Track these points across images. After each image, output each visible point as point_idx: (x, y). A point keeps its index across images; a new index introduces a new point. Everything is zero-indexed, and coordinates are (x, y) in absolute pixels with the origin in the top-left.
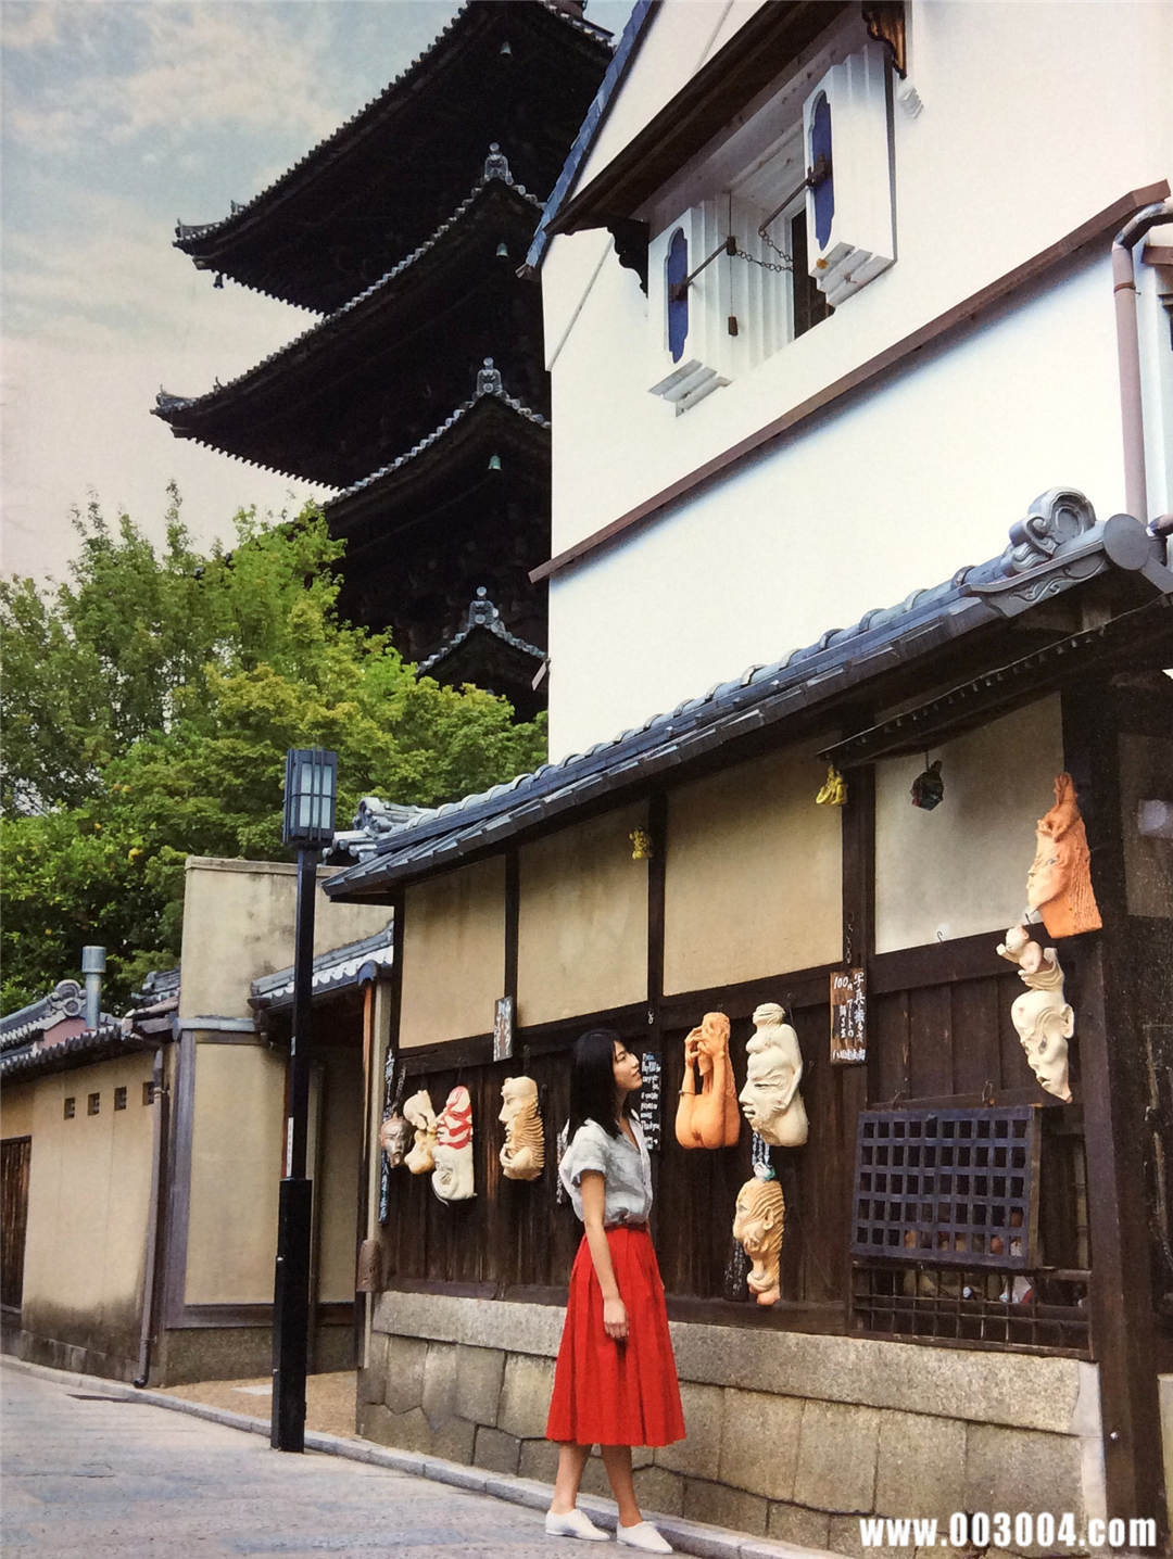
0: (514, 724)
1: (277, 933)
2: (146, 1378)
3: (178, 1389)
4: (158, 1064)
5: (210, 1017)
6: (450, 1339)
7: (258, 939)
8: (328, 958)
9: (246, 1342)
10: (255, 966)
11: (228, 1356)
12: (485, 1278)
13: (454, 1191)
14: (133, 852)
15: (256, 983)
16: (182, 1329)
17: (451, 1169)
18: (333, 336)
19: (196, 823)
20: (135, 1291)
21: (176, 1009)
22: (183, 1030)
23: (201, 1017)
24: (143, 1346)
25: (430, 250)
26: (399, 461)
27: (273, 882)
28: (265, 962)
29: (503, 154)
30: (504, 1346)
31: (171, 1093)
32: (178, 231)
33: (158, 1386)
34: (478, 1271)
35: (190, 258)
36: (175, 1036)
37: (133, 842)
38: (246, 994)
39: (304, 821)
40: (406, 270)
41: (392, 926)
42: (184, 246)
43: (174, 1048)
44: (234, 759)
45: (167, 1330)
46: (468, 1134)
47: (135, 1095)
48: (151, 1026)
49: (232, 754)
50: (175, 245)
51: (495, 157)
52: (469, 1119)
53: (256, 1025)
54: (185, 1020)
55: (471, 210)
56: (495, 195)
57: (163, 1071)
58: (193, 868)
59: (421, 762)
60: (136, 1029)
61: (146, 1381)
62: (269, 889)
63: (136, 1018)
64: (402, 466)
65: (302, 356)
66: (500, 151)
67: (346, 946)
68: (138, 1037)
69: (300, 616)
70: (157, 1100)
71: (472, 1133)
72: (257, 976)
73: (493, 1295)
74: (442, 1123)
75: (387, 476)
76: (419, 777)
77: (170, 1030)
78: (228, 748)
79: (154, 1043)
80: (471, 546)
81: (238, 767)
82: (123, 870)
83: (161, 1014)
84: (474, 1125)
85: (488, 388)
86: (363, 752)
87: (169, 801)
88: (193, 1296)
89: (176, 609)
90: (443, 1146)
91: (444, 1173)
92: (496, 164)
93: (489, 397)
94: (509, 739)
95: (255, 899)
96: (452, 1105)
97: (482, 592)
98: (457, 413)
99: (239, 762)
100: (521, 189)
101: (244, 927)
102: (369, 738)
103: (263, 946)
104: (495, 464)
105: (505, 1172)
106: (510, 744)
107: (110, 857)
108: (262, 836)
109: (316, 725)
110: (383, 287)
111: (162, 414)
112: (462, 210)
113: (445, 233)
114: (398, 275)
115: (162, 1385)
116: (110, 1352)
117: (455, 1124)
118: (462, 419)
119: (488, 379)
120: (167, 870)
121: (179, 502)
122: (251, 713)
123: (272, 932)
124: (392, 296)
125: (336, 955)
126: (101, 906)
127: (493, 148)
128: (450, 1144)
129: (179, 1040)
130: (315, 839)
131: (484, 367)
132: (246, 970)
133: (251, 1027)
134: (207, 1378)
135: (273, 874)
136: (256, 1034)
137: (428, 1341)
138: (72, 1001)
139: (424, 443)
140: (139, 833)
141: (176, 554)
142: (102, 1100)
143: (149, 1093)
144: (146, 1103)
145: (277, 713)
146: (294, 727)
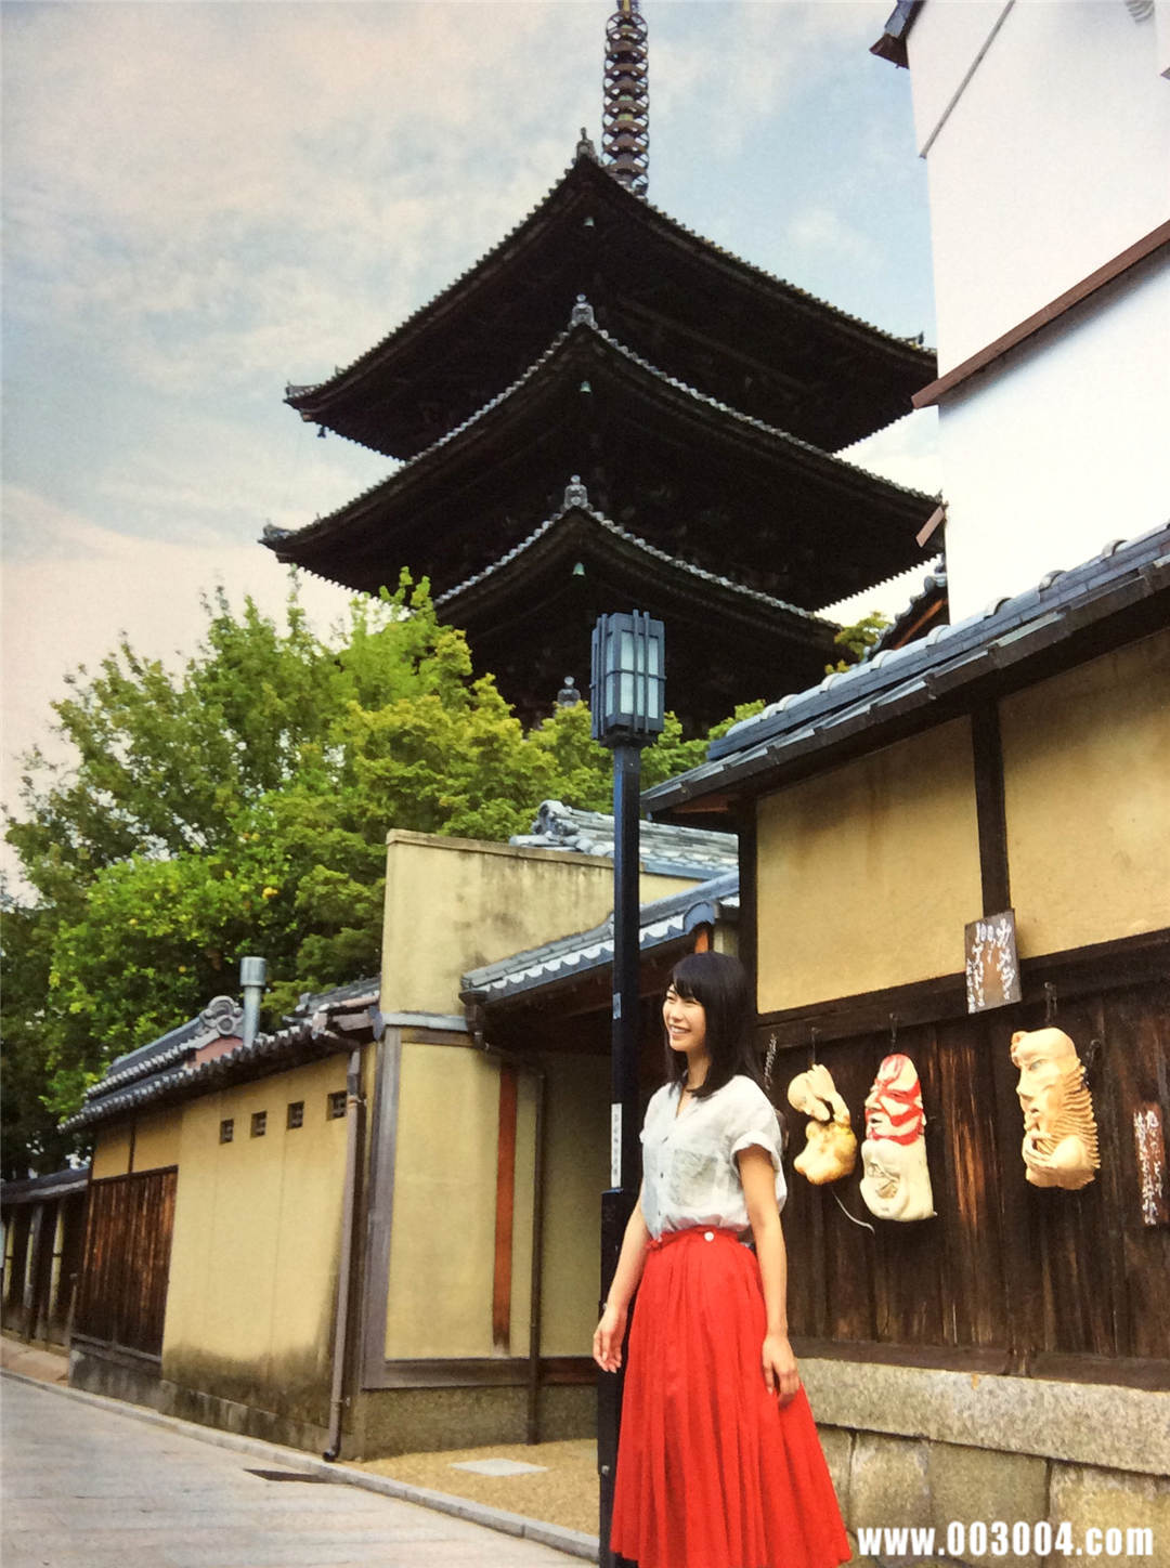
0: (683, 741)
1: (489, 921)
2: (337, 1448)
3: (381, 1464)
4: (354, 1068)
5: (417, 1013)
6: (910, 1432)
7: (468, 925)
8: (547, 950)
9: (456, 1405)
10: (466, 957)
11: (436, 1421)
12: (966, 1339)
13: (903, 1209)
14: (268, 891)
15: (467, 975)
16: (384, 1390)
17: (898, 1176)
18: (428, 467)
19: (341, 852)
20: (317, 1344)
21: (376, 1004)
22: (388, 1026)
23: (407, 1012)
24: (334, 1410)
25: (520, 388)
26: (489, 570)
27: (484, 861)
28: (477, 953)
29: (590, 304)
30: (1049, 1451)
31: (369, 1103)
32: (288, 391)
33: (352, 1460)
34: (950, 1328)
35: (297, 412)
36: (377, 1035)
37: (267, 882)
38: (455, 987)
39: (626, 706)
40: (498, 407)
41: (612, 918)
42: (294, 403)
43: (373, 1052)
44: (388, 779)
45: (364, 1390)
46: (920, 1123)
47: (316, 1108)
48: (350, 1022)
49: (387, 774)
50: (285, 401)
51: (581, 306)
52: (918, 1102)
53: (468, 1023)
54: (389, 1015)
55: (559, 351)
56: (580, 339)
57: (360, 1076)
58: (397, 842)
59: (584, 781)
60: (331, 1026)
61: (337, 1455)
62: (480, 869)
63: (331, 1012)
64: (493, 574)
65: (397, 488)
66: (586, 301)
67: (564, 939)
68: (332, 1035)
69: (448, 646)
70: (352, 1110)
71: (924, 1122)
72: (468, 968)
73: (1003, 1369)
74: (878, 1106)
75: (477, 584)
76: (583, 796)
77: (370, 1029)
78: (382, 768)
79: (350, 1042)
80: (547, 653)
81: (392, 786)
82: (258, 908)
83: (358, 1010)
84: (927, 1110)
85: (576, 501)
86: (523, 770)
87: (310, 832)
88: (395, 1349)
89: (300, 676)
90: (881, 1141)
91: (884, 1181)
92: (583, 311)
93: (576, 509)
94: (679, 756)
95: (465, 881)
96: (888, 1082)
97: (569, 681)
98: (546, 525)
99: (394, 782)
100: (604, 334)
101: (455, 912)
102: (528, 758)
103: (473, 934)
104: (579, 570)
105: (1030, 1175)
106: (679, 760)
107: (245, 896)
109: (477, 742)
110: (476, 422)
111: (268, 543)
112: (550, 352)
113: (534, 373)
114: (490, 412)
115: (359, 1459)
116: (283, 1413)
117: (900, 1109)
118: (550, 530)
119: (575, 494)
120: (321, 889)
121: (298, 586)
122: (407, 733)
123: (483, 919)
124: (482, 432)
125: (554, 947)
126: (236, 942)
127: (579, 298)
128: (894, 1138)
129: (383, 1038)
130: (641, 731)
131: (572, 483)
132: (455, 959)
133: (462, 1027)
134: (412, 1450)
135: (483, 853)
136: (469, 1034)
137: (852, 1432)
138: (227, 1019)
139: (514, 552)
140: (273, 873)
141: (295, 634)
142: (269, 1119)
143: (336, 1106)
144: (336, 1116)
145: (433, 732)
146: (450, 747)
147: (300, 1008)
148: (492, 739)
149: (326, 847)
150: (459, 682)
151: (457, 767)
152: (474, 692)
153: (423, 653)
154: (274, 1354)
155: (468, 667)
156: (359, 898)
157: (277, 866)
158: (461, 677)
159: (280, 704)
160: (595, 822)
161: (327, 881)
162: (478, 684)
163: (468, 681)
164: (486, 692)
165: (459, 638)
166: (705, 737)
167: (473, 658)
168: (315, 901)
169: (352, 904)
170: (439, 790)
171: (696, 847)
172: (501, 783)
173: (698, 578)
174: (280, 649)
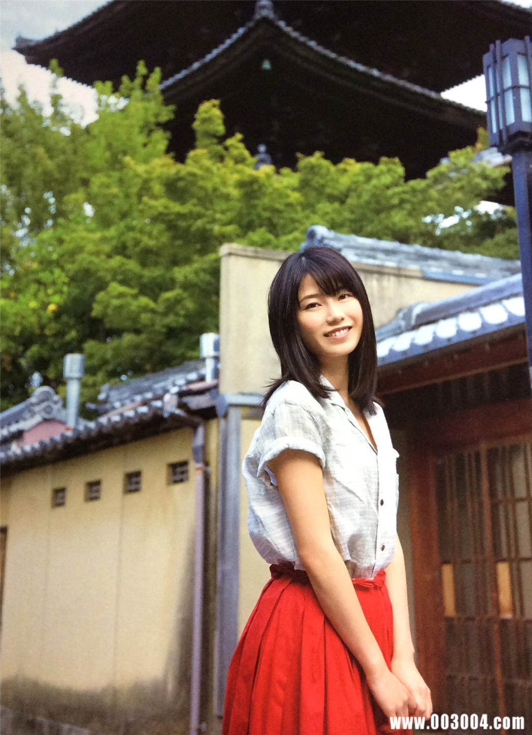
4: (199, 440)
14: (51, 307)
20: (166, 676)
21: (216, 388)
22: (230, 405)
23: (243, 394)
26: (196, 65)
31: (213, 469)
36: (220, 411)
37: (51, 300)
43: (215, 428)
44: (168, 215)
47: (155, 476)
48: (196, 402)
49: (166, 211)
54: (229, 396)
57: (204, 448)
58: (230, 254)
59: (327, 213)
60: (182, 406)
63: (181, 394)
64: (199, 69)
68: (182, 413)
77: (214, 407)
78: (161, 206)
79: (197, 419)
82: (44, 320)
83: (201, 392)
85: (264, 13)
86: (276, 206)
87: (95, 259)
89: (63, 144)
93: (264, 19)
97: (262, 148)
98: (241, 31)
99: (172, 217)
102: (281, 196)
104: (267, 65)
107: (34, 311)
108: (196, 273)
109: (240, 184)
111: (20, 50)
118: (244, 35)
119: (264, 7)
120: (116, 302)
122: (181, 179)
129: (226, 416)
138: (49, 407)
139: (215, 52)
140: (55, 293)
141: (57, 113)
142: (105, 486)
143: (175, 473)
144: (176, 482)
145: (203, 178)
146: (215, 189)
147: (102, 396)
148: (254, 181)
149: (107, 270)
150: (215, 141)
151: (221, 205)
152: (226, 149)
153: (153, 127)
154: (117, 685)
155: (221, 129)
156: (145, 309)
157: (58, 287)
158: (214, 135)
159: (50, 164)
160: (352, 243)
161: (121, 295)
162: (229, 142)
163: (221, 139)
164: (236, 148)
165: (214, 106)
166: (423, 177)
167: (226, 122)
168: (110, 311)
169: (139, 314)
170: (209, 223)
171: (431, 262)
172: (259, 216)
173: (355, 71)
174: (47, 123)
